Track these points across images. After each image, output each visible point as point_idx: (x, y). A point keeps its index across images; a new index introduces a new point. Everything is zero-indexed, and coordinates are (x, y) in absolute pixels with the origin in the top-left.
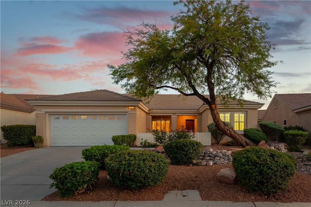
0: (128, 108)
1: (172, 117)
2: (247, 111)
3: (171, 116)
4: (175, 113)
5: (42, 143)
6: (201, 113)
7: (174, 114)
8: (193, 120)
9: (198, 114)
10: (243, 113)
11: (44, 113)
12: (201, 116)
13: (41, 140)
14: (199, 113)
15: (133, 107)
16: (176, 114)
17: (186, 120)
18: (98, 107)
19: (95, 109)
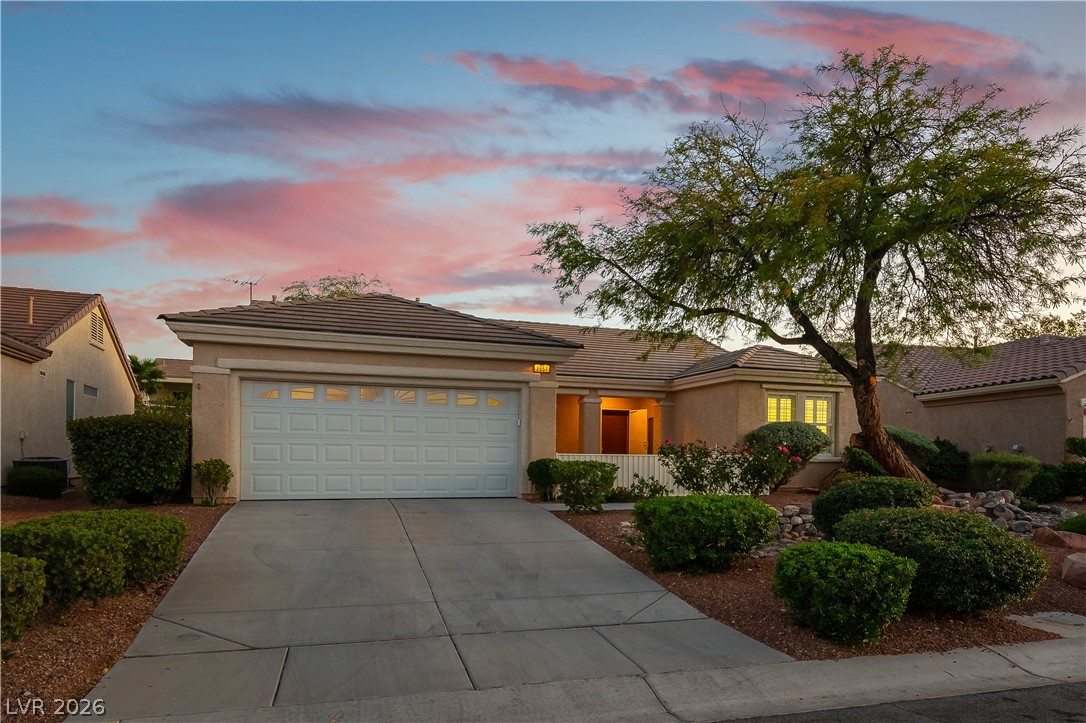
0: (531, 368)
1: (585, 400)
2: (837, 393)
4: (597, 389)
5: (225, 489)
8: (626, 414)
9: (663, 396)
10: (826, 398)
11: (228, 371)
12: (673, 401)
13: (218, 474)
15: (546, 368)
16: (601, 393)
17: (604, 412)
18: (429, 361)
19: (417, 366)
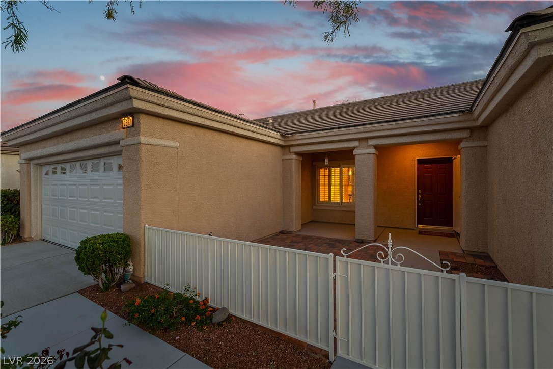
0: (121, 124)
1: (355, 152)
3: (353, 149)
4: (367, 139)
6: (485, 128)
7: (364, 143)
8: (449, 161)
9: (465, 134)
12: (485, 139)
14: (471, 129)
16: (372, 142)
17: (420, 162)
